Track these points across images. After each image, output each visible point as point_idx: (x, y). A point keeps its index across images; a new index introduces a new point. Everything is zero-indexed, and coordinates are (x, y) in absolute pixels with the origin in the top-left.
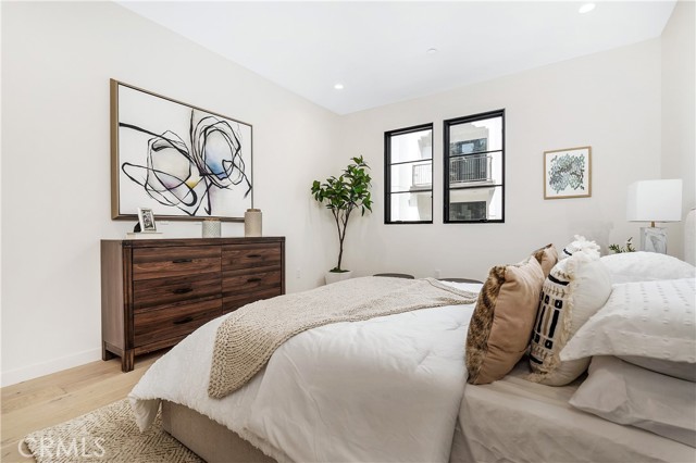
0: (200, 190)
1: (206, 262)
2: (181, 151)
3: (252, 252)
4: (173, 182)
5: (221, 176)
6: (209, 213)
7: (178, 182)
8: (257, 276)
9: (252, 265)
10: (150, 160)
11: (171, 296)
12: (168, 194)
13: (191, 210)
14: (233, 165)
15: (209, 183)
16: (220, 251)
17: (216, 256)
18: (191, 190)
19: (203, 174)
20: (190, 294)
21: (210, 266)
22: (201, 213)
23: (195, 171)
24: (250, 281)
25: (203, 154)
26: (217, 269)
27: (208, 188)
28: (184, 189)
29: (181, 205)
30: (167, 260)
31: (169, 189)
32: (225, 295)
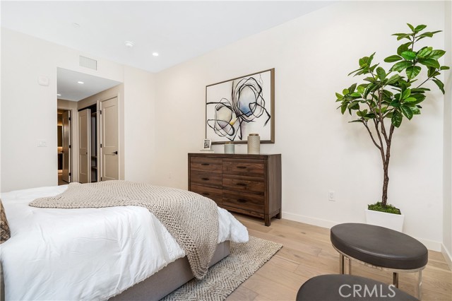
0: (236, 126)
1: (215, 167)
2: (227, 107)
3: (240, 165)
4: (224, 124)
5: (248, 115)
6: (241, 138)
7: (226, 124)
8: (243, 182)
9: (240, 174)
10: (216, 116)
11: (200, 180)
12: (222, 131)
13: (232, 138)
14: (256, 104)
15: (241, 120)
16: (221, 161)
17: (219, 164)
18: (232, 127)
19: (238, 116)
20: (207, 181)
21: (216, 169)
22: (237, 139)
23: (234, 115)
24: (238, 184)
25: (238, 104)
26: (220, 172)
27: (241, 123)
28: (229, 126)
29: (228, 136)
30: (200, 163)
31: (223, 128)
32: (224, 188)
